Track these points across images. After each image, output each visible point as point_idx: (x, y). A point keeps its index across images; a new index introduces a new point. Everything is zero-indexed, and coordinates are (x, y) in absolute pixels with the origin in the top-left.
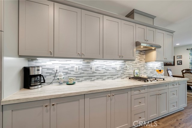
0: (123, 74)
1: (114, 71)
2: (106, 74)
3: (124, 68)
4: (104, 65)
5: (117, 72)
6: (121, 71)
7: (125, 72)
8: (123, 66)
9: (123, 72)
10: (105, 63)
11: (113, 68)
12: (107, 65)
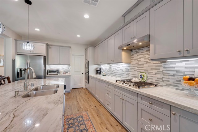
0: (128, 76)
1: (121, 72)
2: (117, 73)
3: (129, 69)
4: (116, 67)
5: (124, 73)
6: (127, 73)
7: (130, 73)
8: (128, 68)
9: (128, 73)
10: (116, 66)
11: (121, 69)
12: (118, 67)
